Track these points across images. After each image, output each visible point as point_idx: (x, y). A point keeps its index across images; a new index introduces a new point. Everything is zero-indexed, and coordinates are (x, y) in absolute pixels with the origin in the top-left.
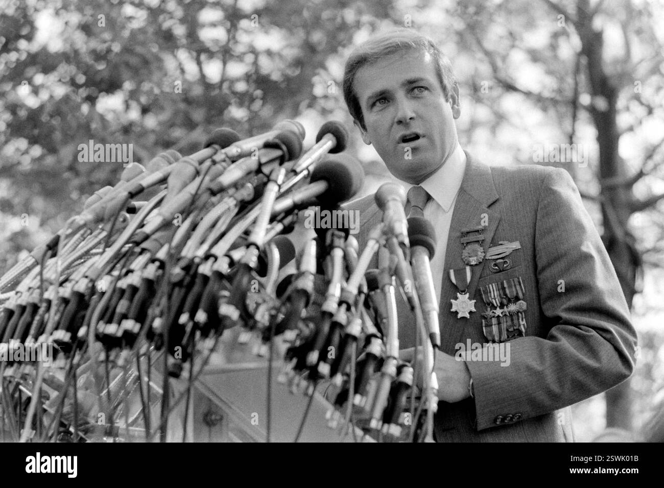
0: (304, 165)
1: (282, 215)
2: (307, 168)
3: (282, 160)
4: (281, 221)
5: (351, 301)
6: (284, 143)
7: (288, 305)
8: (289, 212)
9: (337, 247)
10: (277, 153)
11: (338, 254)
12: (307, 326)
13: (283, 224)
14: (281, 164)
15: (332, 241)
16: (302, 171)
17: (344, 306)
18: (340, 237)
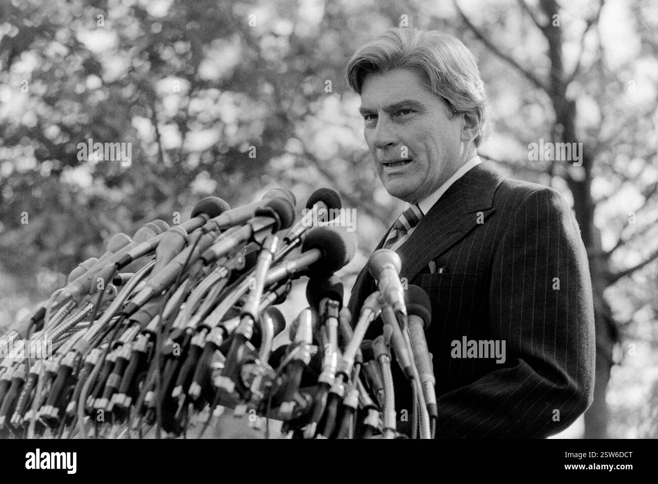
0: (297, 234)
1: (276, 284)
2: (299, 236)
3: (274, 229)
4: (274, 290)
5: (348, 372)
6: (276, 211)
7: (284, 376)
8: (282, 281)
9: (332, 317)
10: (270, 221)
11: (333, 323)
12: (304, 398)
13: (277, 294)
14: (274, 232)
15: (327, 310)
16: (294, 240)
17: (341, 377)
18: (334, 307)
